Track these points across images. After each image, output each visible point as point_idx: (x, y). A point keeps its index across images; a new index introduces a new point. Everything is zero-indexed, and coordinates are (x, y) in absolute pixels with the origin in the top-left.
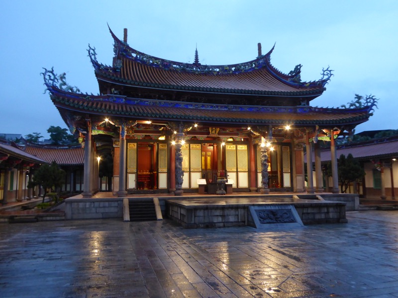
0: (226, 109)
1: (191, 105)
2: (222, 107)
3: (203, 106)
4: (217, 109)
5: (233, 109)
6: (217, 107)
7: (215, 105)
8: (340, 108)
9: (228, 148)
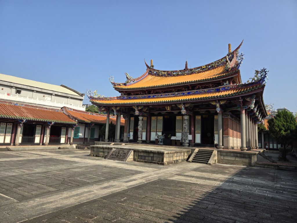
0: (174, 95)
1: (156, 96)
2: (172, 94)
3: (161, 95)
4: (169, 96)
5: (178, 94)
6: (169, 95)
7: (167, 94)
8: (247, 83)
9: (178, 118)
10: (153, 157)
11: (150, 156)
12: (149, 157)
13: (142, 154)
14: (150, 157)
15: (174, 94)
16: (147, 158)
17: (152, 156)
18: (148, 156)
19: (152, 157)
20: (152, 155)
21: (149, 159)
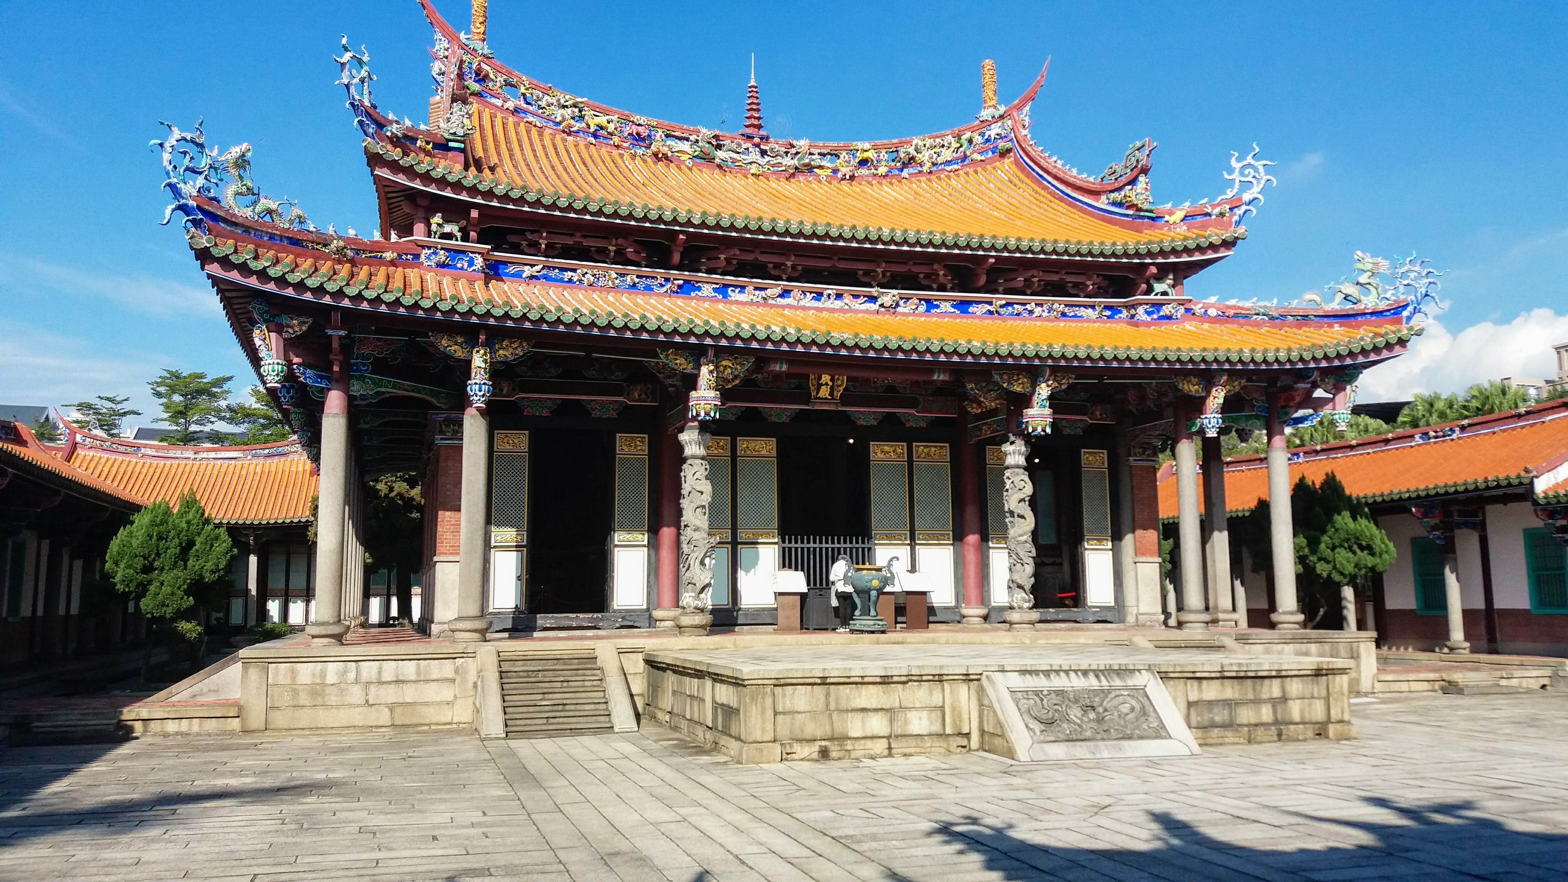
0: (872, 306)
1: (742, 288)
5: (899, 303)
7: (830, 289)
9: (881, 456)
10: (1284, 699)
11: (1265, 696)
12: (1257, 702)
13: (1211, 691)
14: (1265, 701)
15: (873, 299)
16: (1245, 715)
17: (1276, 692)
18: (1251, 696)
19: (1275, 703)
20: (1274, 689)
21: (1258, 713)
